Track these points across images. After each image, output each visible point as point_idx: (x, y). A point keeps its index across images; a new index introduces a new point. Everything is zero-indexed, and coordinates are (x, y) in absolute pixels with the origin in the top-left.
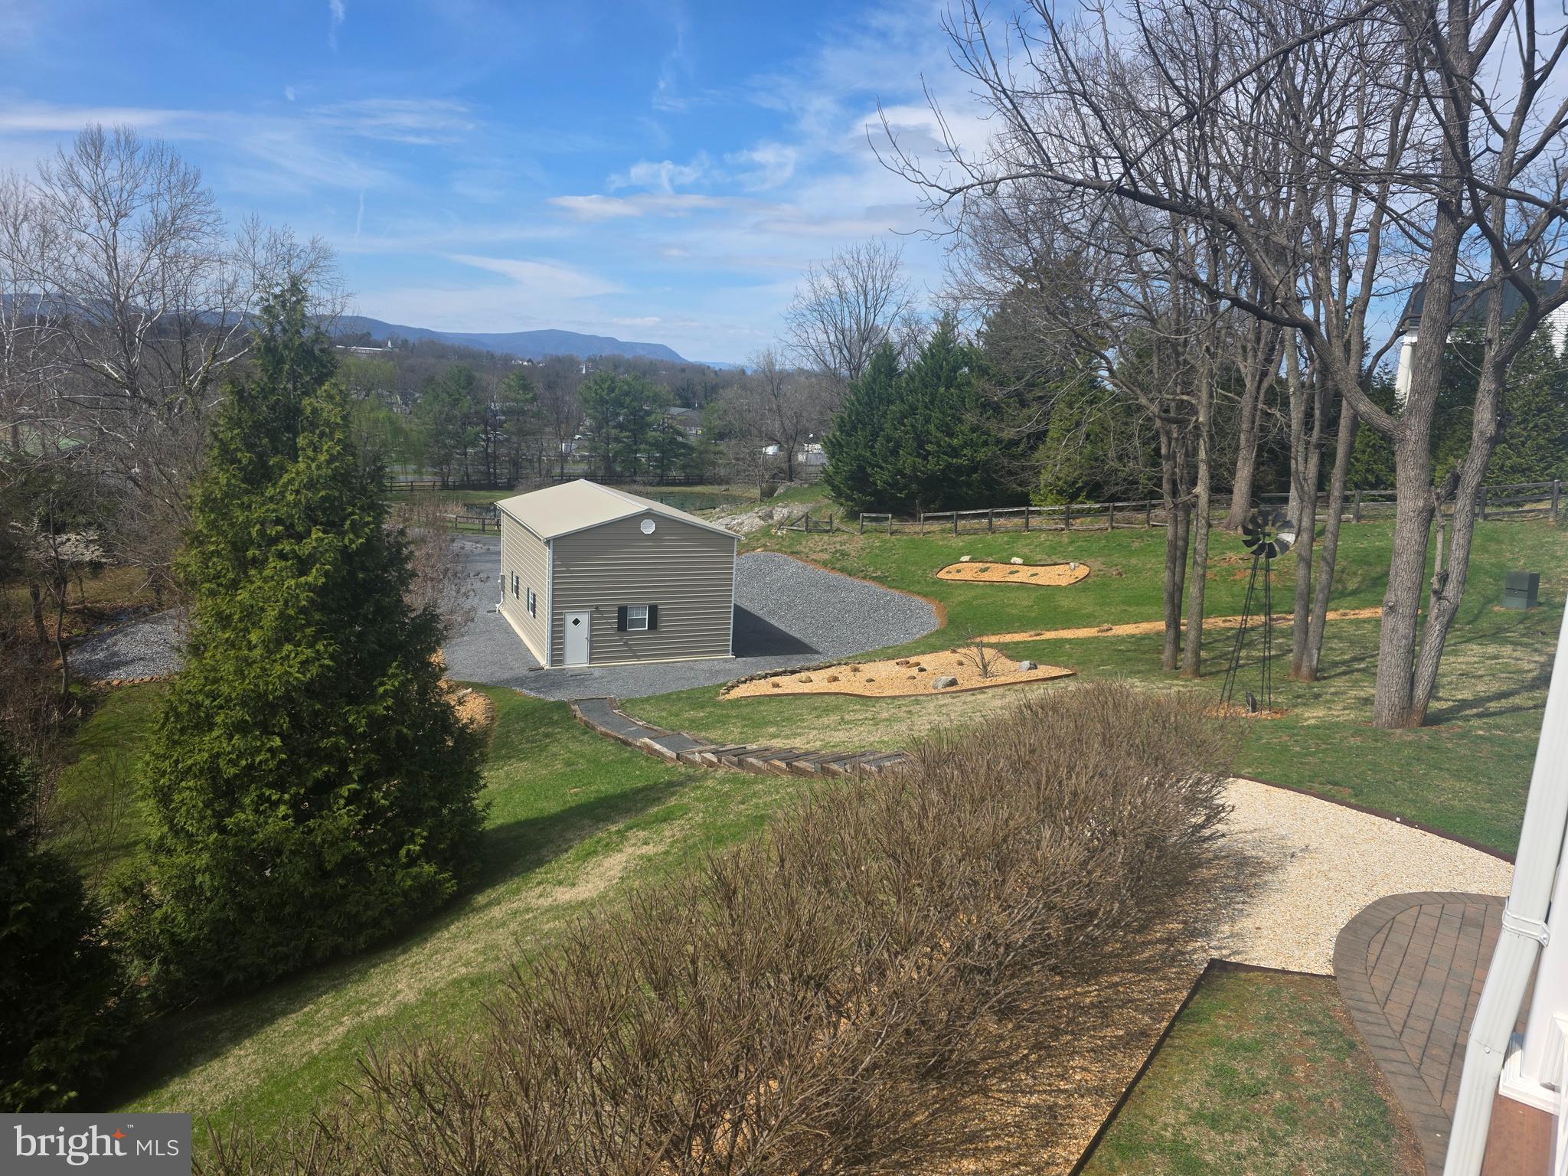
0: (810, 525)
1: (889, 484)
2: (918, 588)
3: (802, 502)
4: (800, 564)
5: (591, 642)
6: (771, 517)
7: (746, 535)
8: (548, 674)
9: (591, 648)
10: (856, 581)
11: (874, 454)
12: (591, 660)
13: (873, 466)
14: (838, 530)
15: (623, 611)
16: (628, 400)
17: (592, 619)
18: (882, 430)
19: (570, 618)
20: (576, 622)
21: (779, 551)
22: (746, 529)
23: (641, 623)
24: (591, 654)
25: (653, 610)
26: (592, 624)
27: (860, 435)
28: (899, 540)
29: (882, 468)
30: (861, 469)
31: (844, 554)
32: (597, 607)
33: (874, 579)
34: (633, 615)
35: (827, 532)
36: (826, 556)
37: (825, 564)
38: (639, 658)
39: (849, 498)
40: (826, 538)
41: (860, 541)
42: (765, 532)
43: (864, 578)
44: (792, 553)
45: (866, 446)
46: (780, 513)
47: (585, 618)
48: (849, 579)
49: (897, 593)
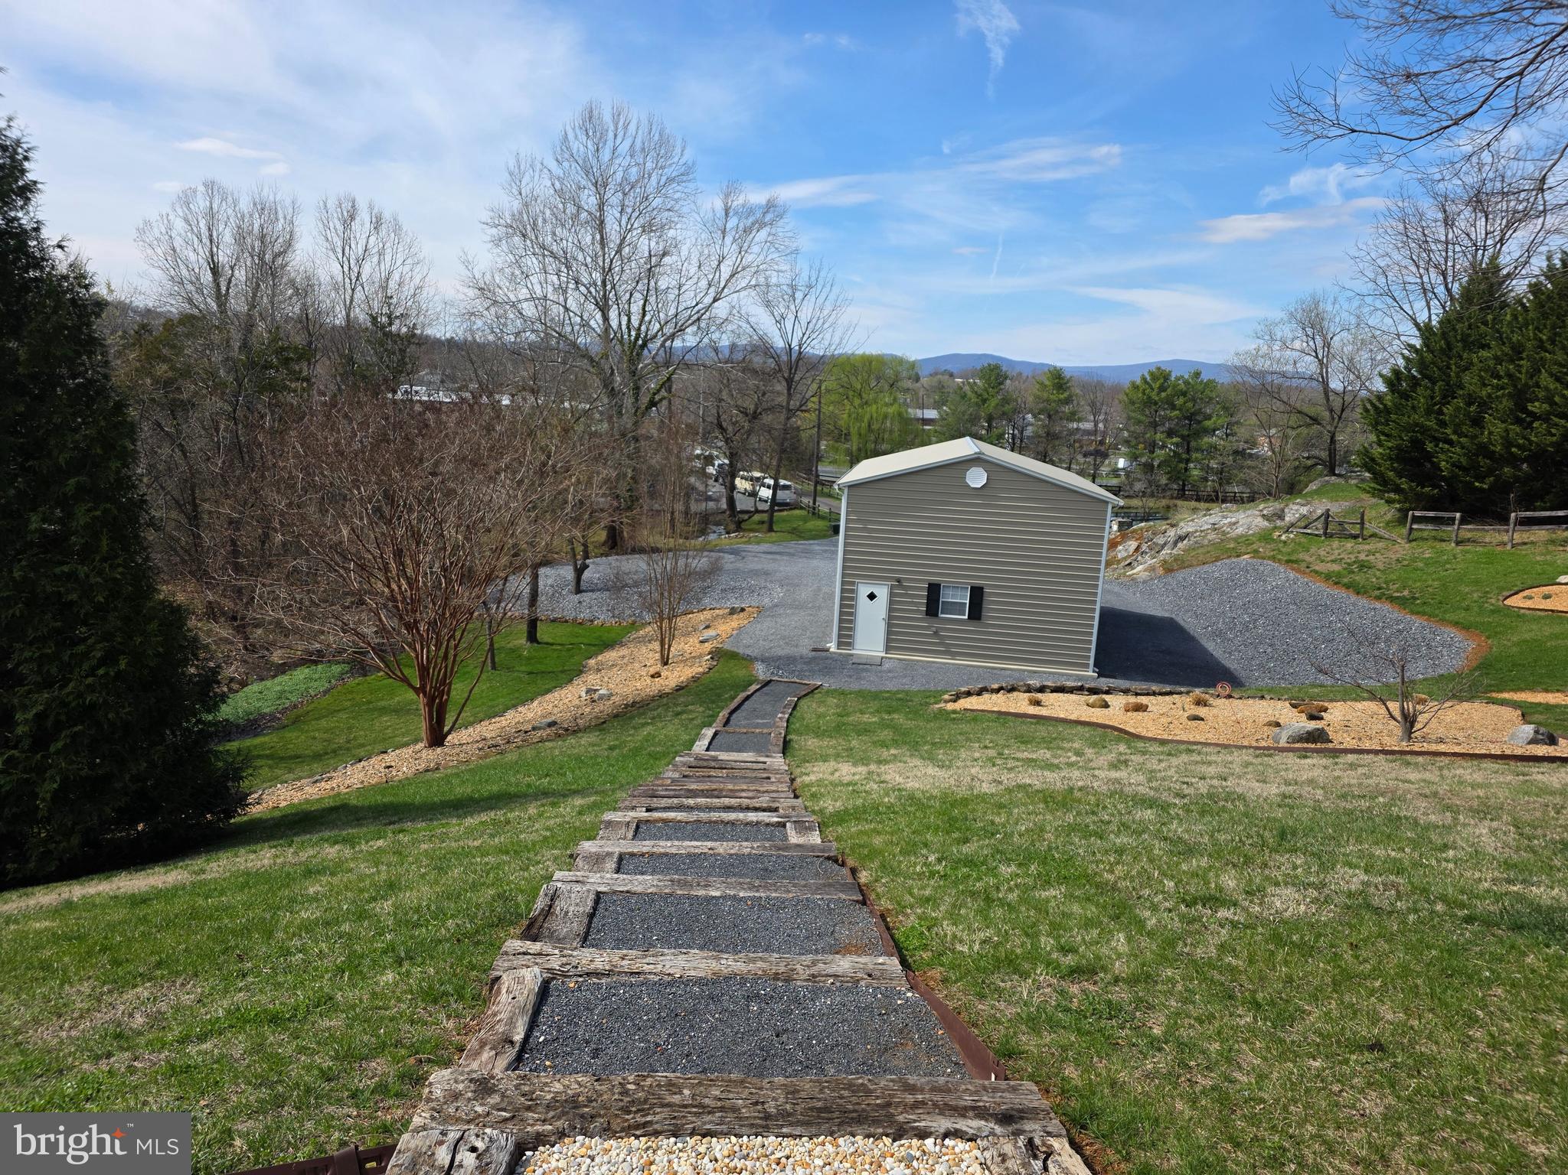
0: (1330, 528)
1: (1460, 467)
2: (1461, 615)
3: (1332, 500)
4: (1292, 575)
5: (889, 625)
6: (1281, 517)
7: (1236, 539)
8: (834, 658)
9: (889, 633)
10: (1363, 602)
11: (1443, 424)
12: (888, 649)
13: (1436, 440)
14: (1374, 535)
15: (934, 590)
16: (1181, 400)
17: (892, 595)
18: (1461, 387)
19: (864, 590)
20: (872, 596)
21: (1273, 558)
22: (1240, 530)
23: (957, 608)
24: (888, 640)
25: (977, 594)
26: (891, 602)
27: (1421, 400)
28: (1467, 552)
29: (1450, 443)
30: (1417, 444)
31: (1363, 566)
32: (899, 581)
33: (1392, 599)
34: (948, 596)
35: (1355, 537)
36: (1336, 567)
37: (1328, 577)
38: (954, 655)
39: (1398, 490)
40: (1349, 544)
41: (1403, 549)
42: (1265, 537)
43: (1378, 598)
44: (1288, 561)
45: (1429, 412)
46: (1295, 511)
47: (882, 592)
48: (1353, 598)
49: (1417, 622)
